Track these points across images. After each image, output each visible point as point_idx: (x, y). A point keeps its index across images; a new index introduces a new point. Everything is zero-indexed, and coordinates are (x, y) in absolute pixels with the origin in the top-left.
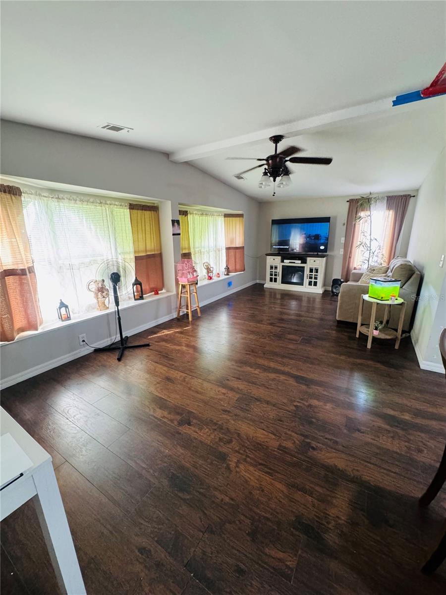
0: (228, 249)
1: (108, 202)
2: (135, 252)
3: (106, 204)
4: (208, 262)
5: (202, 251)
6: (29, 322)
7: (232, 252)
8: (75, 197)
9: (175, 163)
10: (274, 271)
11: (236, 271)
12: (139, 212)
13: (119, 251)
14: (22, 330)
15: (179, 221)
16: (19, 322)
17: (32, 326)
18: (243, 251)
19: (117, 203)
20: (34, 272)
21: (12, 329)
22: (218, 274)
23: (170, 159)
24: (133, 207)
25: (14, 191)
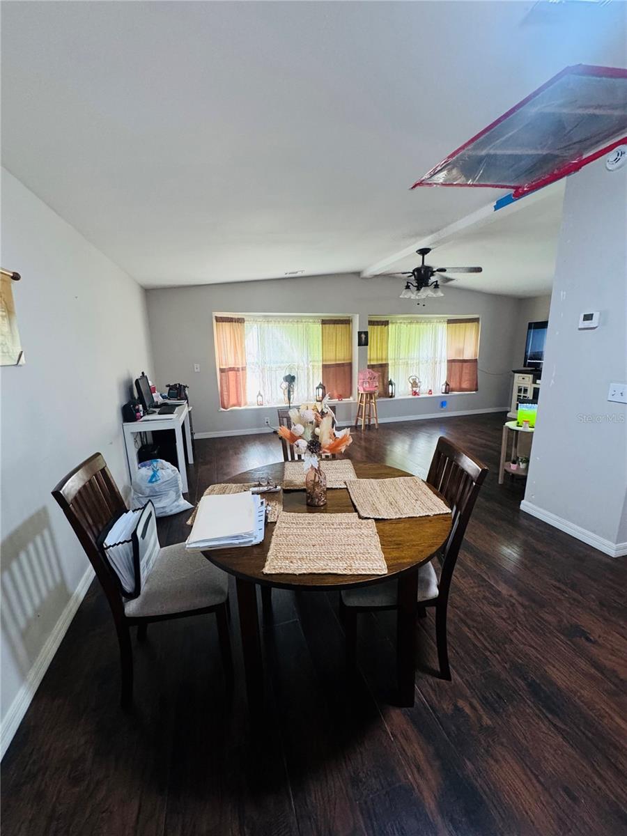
0: (451, 362)
1: (304, 321)
2: (323, 361)
3: (302, 322)
4: (417, 376)
5: (409, 362)
6: (238, 402)
7: (457, 366)
8: (279, 320)
9: (365, 279)
10: (522, 394)
11: (461, 390)
12: (332, 326)
13: (310, 359)
14: (234, 405)
15: (367, 332)
16: (233, 400)
17: (239, 404)
18: (477, 365)
19: (311, 321)
20: (245, 370)
21: (228, 405)
22: (430, 391)
23: (361, 276)
24: (324, 322)
25: (240, 321)
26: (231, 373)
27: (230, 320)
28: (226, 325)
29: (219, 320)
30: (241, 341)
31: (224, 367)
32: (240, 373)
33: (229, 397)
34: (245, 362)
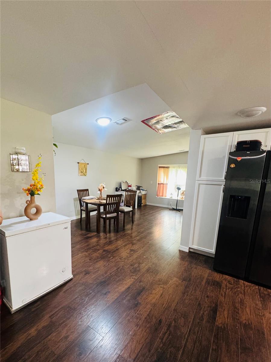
20: (167, 184)
21: (159, 195)
25: (168, 167)
26: (162, 185)
27: (164, 167)
28: (162, 169)
29: (160, 167)
30: (167, 174)
31: (159, 183)
32: (165, 185)
33: (160, 193)
34: (167, 182)
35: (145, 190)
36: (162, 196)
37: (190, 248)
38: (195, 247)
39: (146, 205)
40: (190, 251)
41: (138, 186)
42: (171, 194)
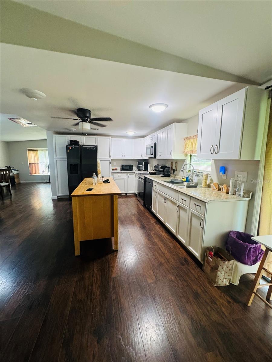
20: (38, 164)
25: (37, 150)
26: (33, 165)
27: (33, 150)
28: (31, 152)
29: (29, 150)
30: (37, 155)
31: (31, 163)
32: (36, 165)
33: (32, 171)
34: (38, 162)
35: (17, 170)
36: (36, 174)
37: (58, 196)
38: (60, 194)
39: (20, 184)
40: (58, 198)
41: (9, 166)
42: (44, 171)
